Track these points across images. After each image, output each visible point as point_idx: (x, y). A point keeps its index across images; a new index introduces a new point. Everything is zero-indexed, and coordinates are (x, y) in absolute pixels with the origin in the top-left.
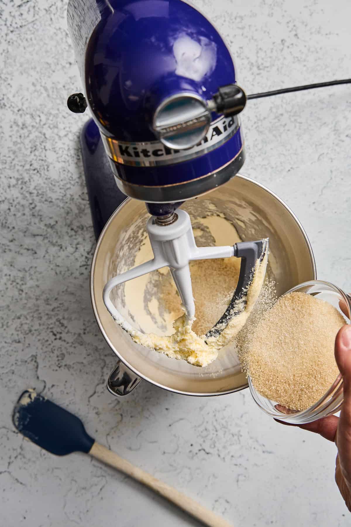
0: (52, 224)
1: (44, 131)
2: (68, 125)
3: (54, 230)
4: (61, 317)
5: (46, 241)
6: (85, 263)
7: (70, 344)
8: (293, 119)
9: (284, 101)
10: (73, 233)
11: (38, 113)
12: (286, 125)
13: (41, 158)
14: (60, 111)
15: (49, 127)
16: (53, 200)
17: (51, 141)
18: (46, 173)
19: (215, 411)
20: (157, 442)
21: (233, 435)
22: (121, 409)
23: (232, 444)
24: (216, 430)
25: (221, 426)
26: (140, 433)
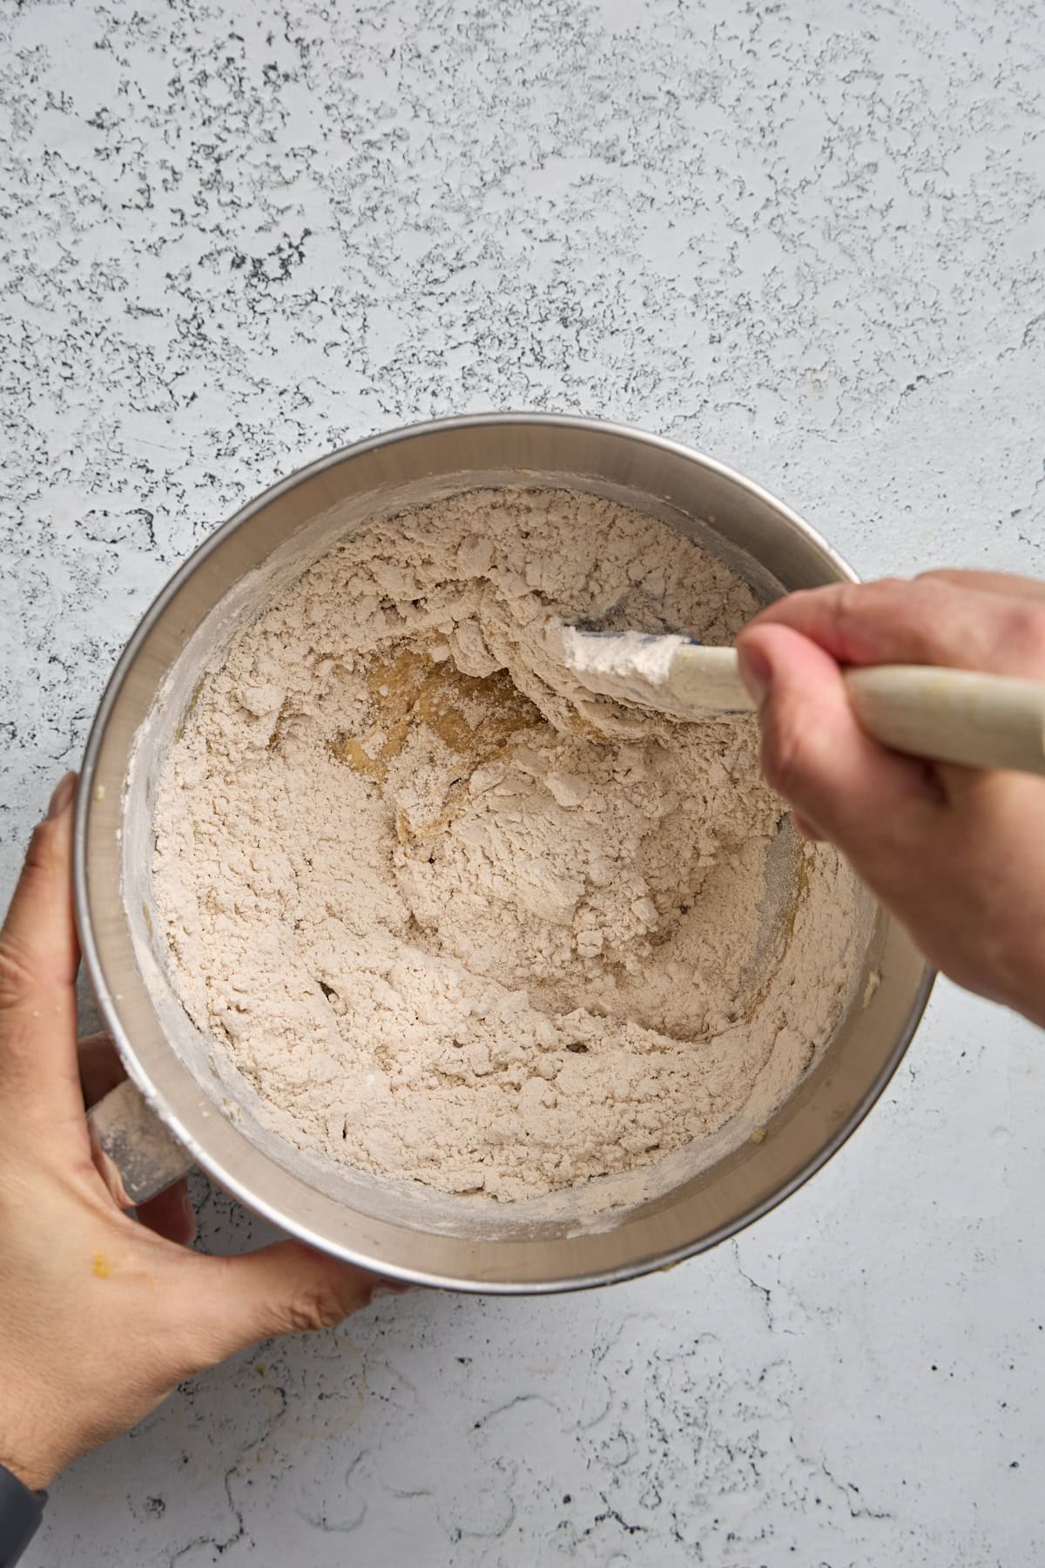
2: (20, 246)
8: (917, 182)
9: (880, 111)
10: (57, 672)
12: (889, 206)
19: (653, 1360)
20: (428, 1493)
21: (729, 1452)
22: (281, 1366)
23: (727, 1487)
24: (660, 1437)
25: (682, 1417)
26: (358, 1459)
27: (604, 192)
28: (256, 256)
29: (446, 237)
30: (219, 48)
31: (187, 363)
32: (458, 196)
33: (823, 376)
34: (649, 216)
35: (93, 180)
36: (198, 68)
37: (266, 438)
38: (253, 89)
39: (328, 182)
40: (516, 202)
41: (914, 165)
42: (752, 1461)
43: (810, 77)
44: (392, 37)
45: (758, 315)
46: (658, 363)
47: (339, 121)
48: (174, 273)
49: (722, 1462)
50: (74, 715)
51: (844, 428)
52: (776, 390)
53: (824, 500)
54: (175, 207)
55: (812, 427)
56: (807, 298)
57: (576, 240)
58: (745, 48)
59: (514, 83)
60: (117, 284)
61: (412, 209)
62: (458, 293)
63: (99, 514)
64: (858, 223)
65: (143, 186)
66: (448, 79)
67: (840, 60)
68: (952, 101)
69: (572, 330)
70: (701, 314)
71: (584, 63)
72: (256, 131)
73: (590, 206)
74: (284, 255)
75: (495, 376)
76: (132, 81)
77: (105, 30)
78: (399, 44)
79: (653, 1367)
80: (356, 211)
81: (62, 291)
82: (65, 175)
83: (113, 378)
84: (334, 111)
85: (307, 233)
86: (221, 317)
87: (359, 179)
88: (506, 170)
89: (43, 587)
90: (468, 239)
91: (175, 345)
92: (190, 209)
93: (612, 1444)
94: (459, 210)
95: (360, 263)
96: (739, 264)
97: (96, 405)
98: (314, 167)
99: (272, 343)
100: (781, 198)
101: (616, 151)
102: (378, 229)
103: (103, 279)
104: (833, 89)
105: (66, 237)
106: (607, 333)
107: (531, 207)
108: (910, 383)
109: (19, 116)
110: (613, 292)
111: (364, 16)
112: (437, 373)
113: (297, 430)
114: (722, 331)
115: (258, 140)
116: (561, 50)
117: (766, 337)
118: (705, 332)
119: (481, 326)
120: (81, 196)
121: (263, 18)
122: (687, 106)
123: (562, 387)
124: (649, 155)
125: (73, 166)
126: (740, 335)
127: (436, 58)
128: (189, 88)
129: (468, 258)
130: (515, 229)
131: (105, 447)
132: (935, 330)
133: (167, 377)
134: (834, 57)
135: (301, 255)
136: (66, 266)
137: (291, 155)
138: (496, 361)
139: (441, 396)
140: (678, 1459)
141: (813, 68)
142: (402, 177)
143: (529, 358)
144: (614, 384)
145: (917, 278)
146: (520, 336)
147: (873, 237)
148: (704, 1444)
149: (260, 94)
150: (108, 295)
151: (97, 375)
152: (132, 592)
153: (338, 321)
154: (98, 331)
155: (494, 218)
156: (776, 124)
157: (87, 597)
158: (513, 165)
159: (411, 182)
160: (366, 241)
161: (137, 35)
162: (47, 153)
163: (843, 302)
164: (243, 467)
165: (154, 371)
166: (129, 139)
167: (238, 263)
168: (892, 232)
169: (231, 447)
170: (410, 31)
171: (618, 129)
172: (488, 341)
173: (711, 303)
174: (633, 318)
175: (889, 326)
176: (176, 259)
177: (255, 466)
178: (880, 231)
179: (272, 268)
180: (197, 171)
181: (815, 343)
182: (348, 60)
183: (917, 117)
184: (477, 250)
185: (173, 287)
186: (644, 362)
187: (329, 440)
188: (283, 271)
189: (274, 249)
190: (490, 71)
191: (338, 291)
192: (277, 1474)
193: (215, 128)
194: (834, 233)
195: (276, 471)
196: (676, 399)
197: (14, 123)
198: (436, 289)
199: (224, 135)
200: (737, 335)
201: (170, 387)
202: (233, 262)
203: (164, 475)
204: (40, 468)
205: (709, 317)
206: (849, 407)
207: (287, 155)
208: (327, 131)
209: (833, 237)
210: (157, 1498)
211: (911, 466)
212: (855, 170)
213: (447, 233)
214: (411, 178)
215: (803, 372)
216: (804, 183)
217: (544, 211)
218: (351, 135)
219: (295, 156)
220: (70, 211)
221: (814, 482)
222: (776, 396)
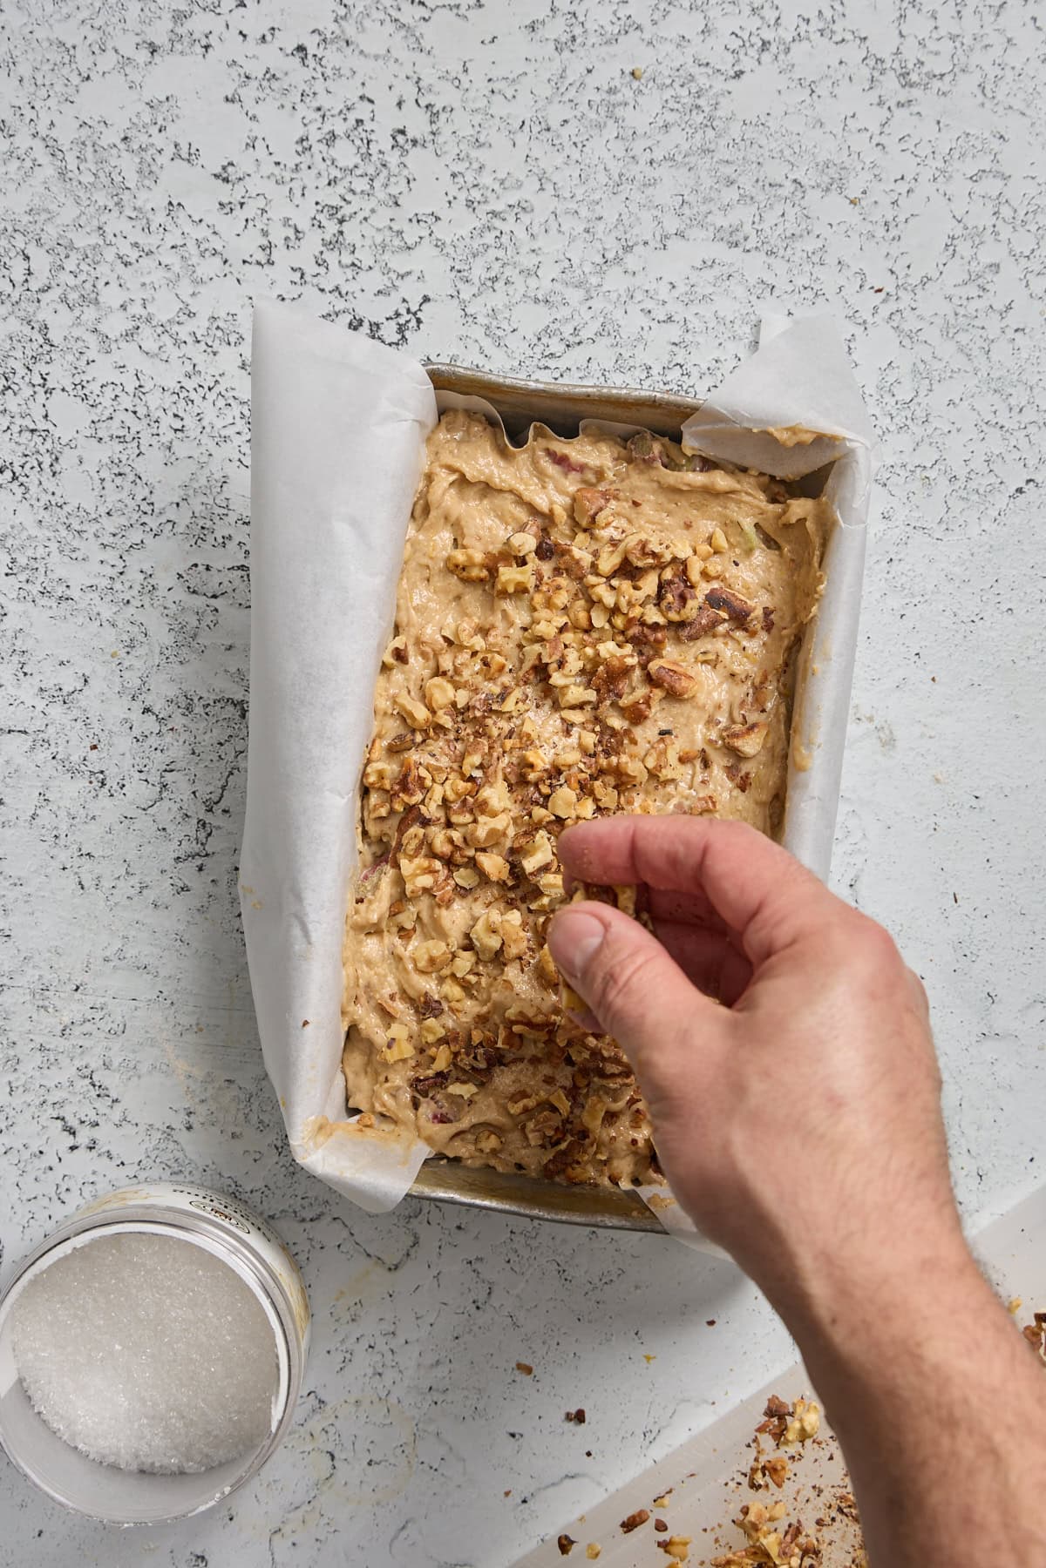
0: (67, 689)
1: (44, 315)
2: (138, 295)
3: (76, 713)
4: (95, 1063)
5: (42, 755)
6: (197, 848)
7: (131, 1170)
8: (1038, 286)
9: (1006, 212)
10: (150, 723)
11: (20, 242)
12: (1009, 307)
13: (27, 422)
14: (110, 237)
15: (64, 300)
16: (75, 593)
17: (70, 358)
18: (50, 484)
22: (332, 1430)
26: (403, 1528)
27: (725, 277)
28: (374, 320)
29: (565, 312)
30: (348, 109)
32: (579, 272)
33: (932, 474)
34: (768, 304)
35: (215, 233)
36: (327, 128)
38: (380, 152)
39: (450, 250)
40: (638, 280)
41: (1037, 268)
43: (939, 173)
44: (522, 109)
47: (465, 190)
50: (165, 767)
51: (951, 527)
52: (885, 485)
53: (926, 597)
54: (295, 266)
55: (918, 525)
56: (922, 394)
57: (694, 323)
58: (874, 142)
59: (642, 162)
60: (233, 339)
61: (533, 282)
62: (574, 369)
63: (201, 568)
64: (977, 323)
65: (266, 243)
66: (575, 154)
67: (968, 159)
71: (712, 147)
72: (381, 194)
73: (710, 290)
74: (402, 321)
76: (260, 137)
77: (236, 86)
78: (530, 115)
80: (476, 281)
81: (179, 343)
82: (188, 227)
83: (223, 433)
84: (460, 179)
85: (426, 299)
87: (481, 249)
88: (628, 249)
89: (141, 637)
90: (587, 315)
92: (311, 269)
94: (579, 285)
95: (477, 332)
96: (855, 356)
97: (204, 459)
98: (437, 234)
100: (901, 293)
101: (739, 236)
102: (497, 299)
103: (219, 333)
104: (959, 187)
105: (185, 289)
107: (651, 287)
108: (1018, 486)
109: (145, 165)
111: (496, 86)
115: (381, 203)
116: (691, 131)
117: (877, 431)
120: (202, 249)
121: (395, 82)
122: (813, 196)
124: (772, 242)
125: (197, 220)
127: (565, 132)
128: (316, 147)
129: (584, 335)
130: (634, 309)
131: (211, 502)
134: (962, 155)
135: (419, 321)
136: (183, 318)
137: (415, 220)
141: (941, 165)
142: (524, 250)
145: (1033, 382)
147: (991, 337)
149: (387, 158)
150: (224, 350)
151: (208, 429)
152: (230, 648)
154: (212, 385)
155: (614, 296)
156: (901, 218)
157: (184, 650)
158: (636, 244)
159: (534, 255)
160: (485, 312)
161: (268, 91)
162: (170, 203)
163: (957, 401)
166: (254, 195)
167: (355, 325)
168: (1010, 333)
170: (540, 104)
171: (744, 214)
175: (1002, 427)
178: (999, 332)
179: (389, 332)
180: (320, 231)
181: (927, 440)
182: (478, 129)
183: (1042, 220)
184: (595, 326)
188: (400, 337)
189: (391, 314)
190: (618, 148)
191: (453, 359)
192: (322, 1538)
193: (340, 189)
194: (952, 331)
197: (140, 172)
198: (552, 363)
199: (349, 197)
202: (350, 324)
204: (145, 519)
206: (958, 507)
207: (410, 220)
208: (452, 199)
209: (951, 335)
210: (199, 1554)
211: (1015, 568)
212: (977, 269)
213: (566, 307)
214: (533, 251)
215: (913, 469)
216: (925, 280)
217: (664, 292)
218: (476, 204)
219: (418, 221)
220: (190, 263)
221: (917, 580)
222: (884, 491)
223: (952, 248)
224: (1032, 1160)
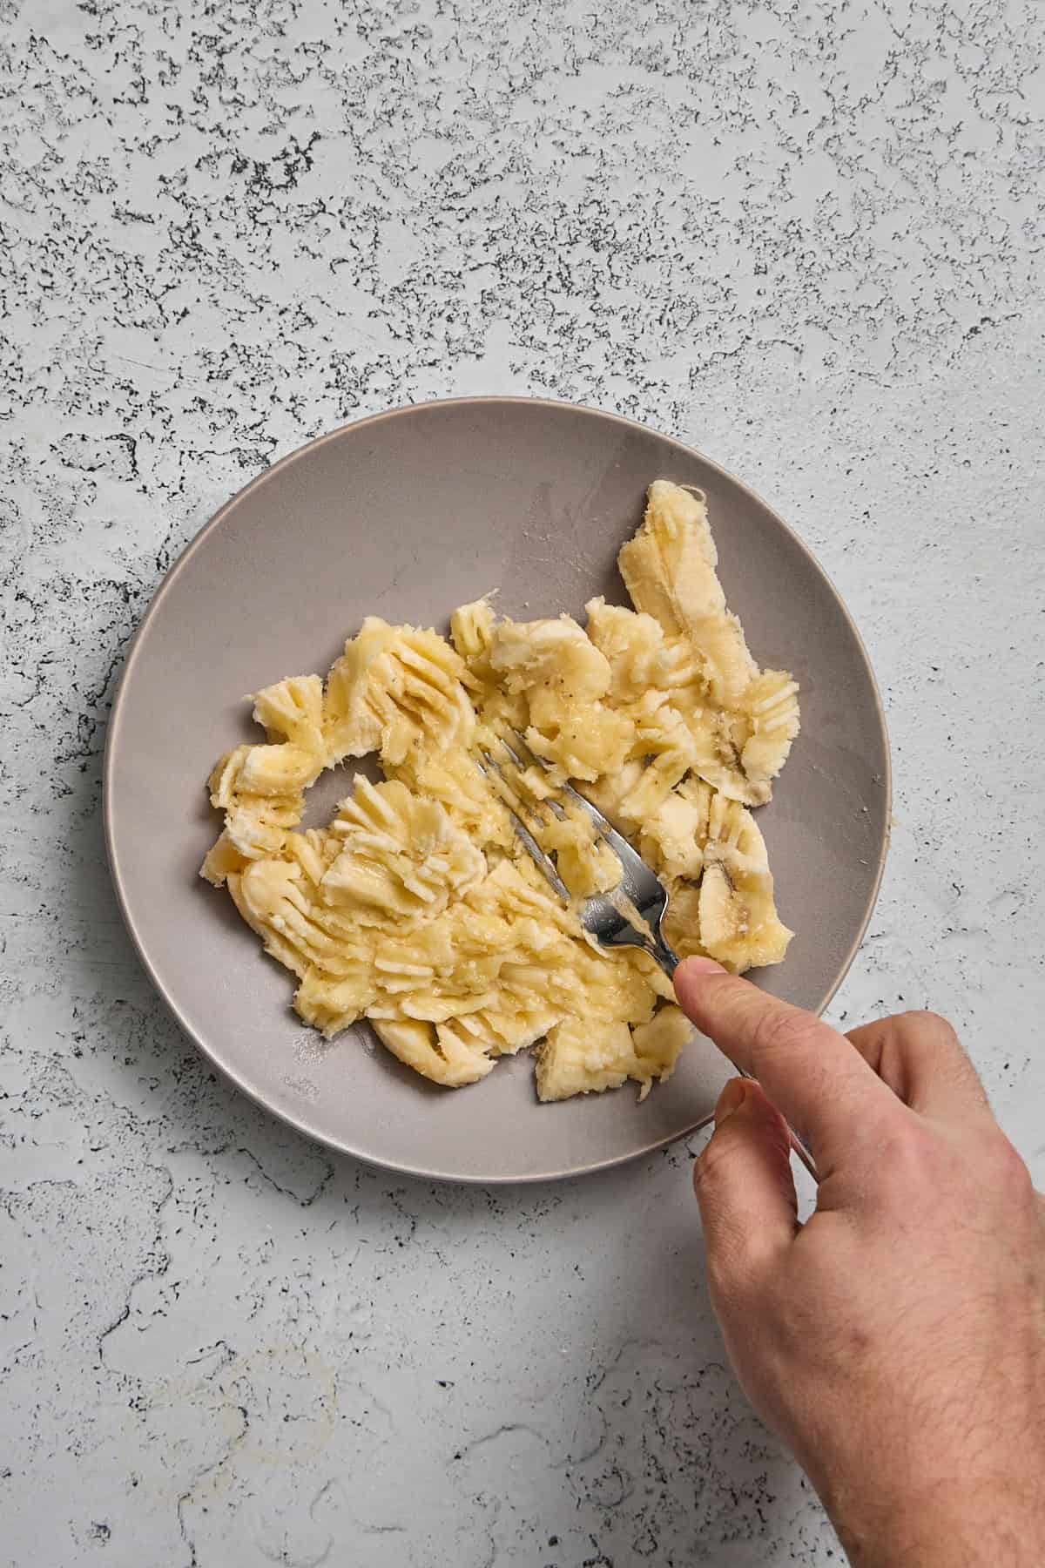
6: (79, 746)
7: (15, 1102)
10: (24, 610)
19: (654, 1391)
20: (401, 1530)
21: (734, 1495)
22: (243, 1383)
23: (730, 1534)
24: (658, 1475)
25: (683, 1455)
26: (325, 1489)
27: (644, 104)
28: (259, 161)
29: (470, 147)
31: (179, 275)
32: (484, 102)
33: (877, 315)
34: (693, 132)
35: (82, 69)
37: (263, 361)
40: (547, 111)
41: (989, 85)
42: (758, 1506)
45: (809, 244)
46: (697, 293)
47: (356, 16)
48: (168, 175)
49: (726, 1507)
50: (41, 658)
51: (899, 372)
52: (826, 328)
53: (874, 451)
54: (171, 104)
55: (864, 370)
56: (864, 227)
57: (612, 155)
60: (105, 185)
61: (433, 115)
62: (480, 209)
63: (76, 438)
64: (922, 147)
65: (138, 79)
68: (1031, 16)
69: (604, 255)
70: (746, 242)
72: (263, 22)
73: (628, 118)
74: (290, 161)
75: (518, 302)
79: (654, 1399)
80: (371, 115)
81: (45, 191)
82: (53, 64)
83: (97, 289)
84: (350, 4)
85: (316, 137)
86: (218, 226)
87: (375, 80)
88: (536, 76)
89: (12, 516)
90: (494, 150)
91: (166, 255)
92: (188, 106)
93: (605, 1482)
94: (484, 117)
95: (374, 172)
96: (789, 188)
97: (78, 317)
98: (327, 65)
99: (273, 257)
100: (839, 117)
101: (659, 59)
102: (394, 135)
103: (90, 180)
105: (51, 132)
106: (642, 260)
107: (563, 117)
108: (972, 325)
110: (650, 214)
112: (454, 296)
113: (297, 353)
114: (769, 260)
115: (266, 32)
117: (816, 269)
118: (750, 262)
119: (504, 246)
120: (69, 87)
123: (591, 317)
124: (695, 64)
125: (62, 54)
126: (788, 266)
129: (492, 171)
130: (545, 141)
131: (86, 366)
132: (1002, 267)
133: (157, 289)
135: (309, 161)
136: (50, 164)
137: (302, 50)
138: (519, 285)
139: (458, 321)
140: (677, 1502)
142: (422, 80)
143: (555, 284)
144: (647, 315)
145: (984, 211)
146: (547, 259)
147: (938, 163)
148: (707, 1485)
150: (95, 198)
151: (80, 285)
152: (110, 525)
153: (347, 235)
154: (83, 237)
155: (523, 128)
156: (837, 35)
157: (60, 529)
158: (545, 70)
159: (433, 85)
160: (381, 149)
162: (33, 38)
163: (903, 234)
164: (237, 392)
165: (142, 282)
166: (124, 27)
167: (239, 167)
168: (959, 158)
169: (224, 369)
171: (662, 35)
172: (511, 263)
173: (758, 230)
174: (671, 244)
175: (953, 261)
176: (170, 161)
177: (250, 391)
178: (947, 157)
179: (276, 174)
180: (197, 64)
181: (870, 279)
183: (992, 33)
184: (503, 162)
185: (166, 191)
186: (682, 293)
187: (332, 366)
188: (288, 178)
189: (279, 154)
191: (348, 202)
192: (236, 1503)
193: (219, 18)
194: (895, 158)
195: (272, 397)
196: (715, 334)
198: (456, 204)
199: (229, 26)
200: (786, 266)
201: (160, 301)
202: (234, 166)
203: (150, 397)
204: (13, 386)
205: (755, 245)
206: (906, 349)
207: (297, 50)
208: (342, 26)
209: (894, 162)
210: (102, 1524)
211: (972, 416)
212: (921, 89)
213: (471, 142)
214: (433, 80)
215: (856, 309)
216: (864, 101)
217: (577, 122)
218: (368, 31)
219: (306, 51)
220: (56, 103)
221: (864, 431)
222: (826, 334)
223: (893, 66)
224: (1006, 1067)
